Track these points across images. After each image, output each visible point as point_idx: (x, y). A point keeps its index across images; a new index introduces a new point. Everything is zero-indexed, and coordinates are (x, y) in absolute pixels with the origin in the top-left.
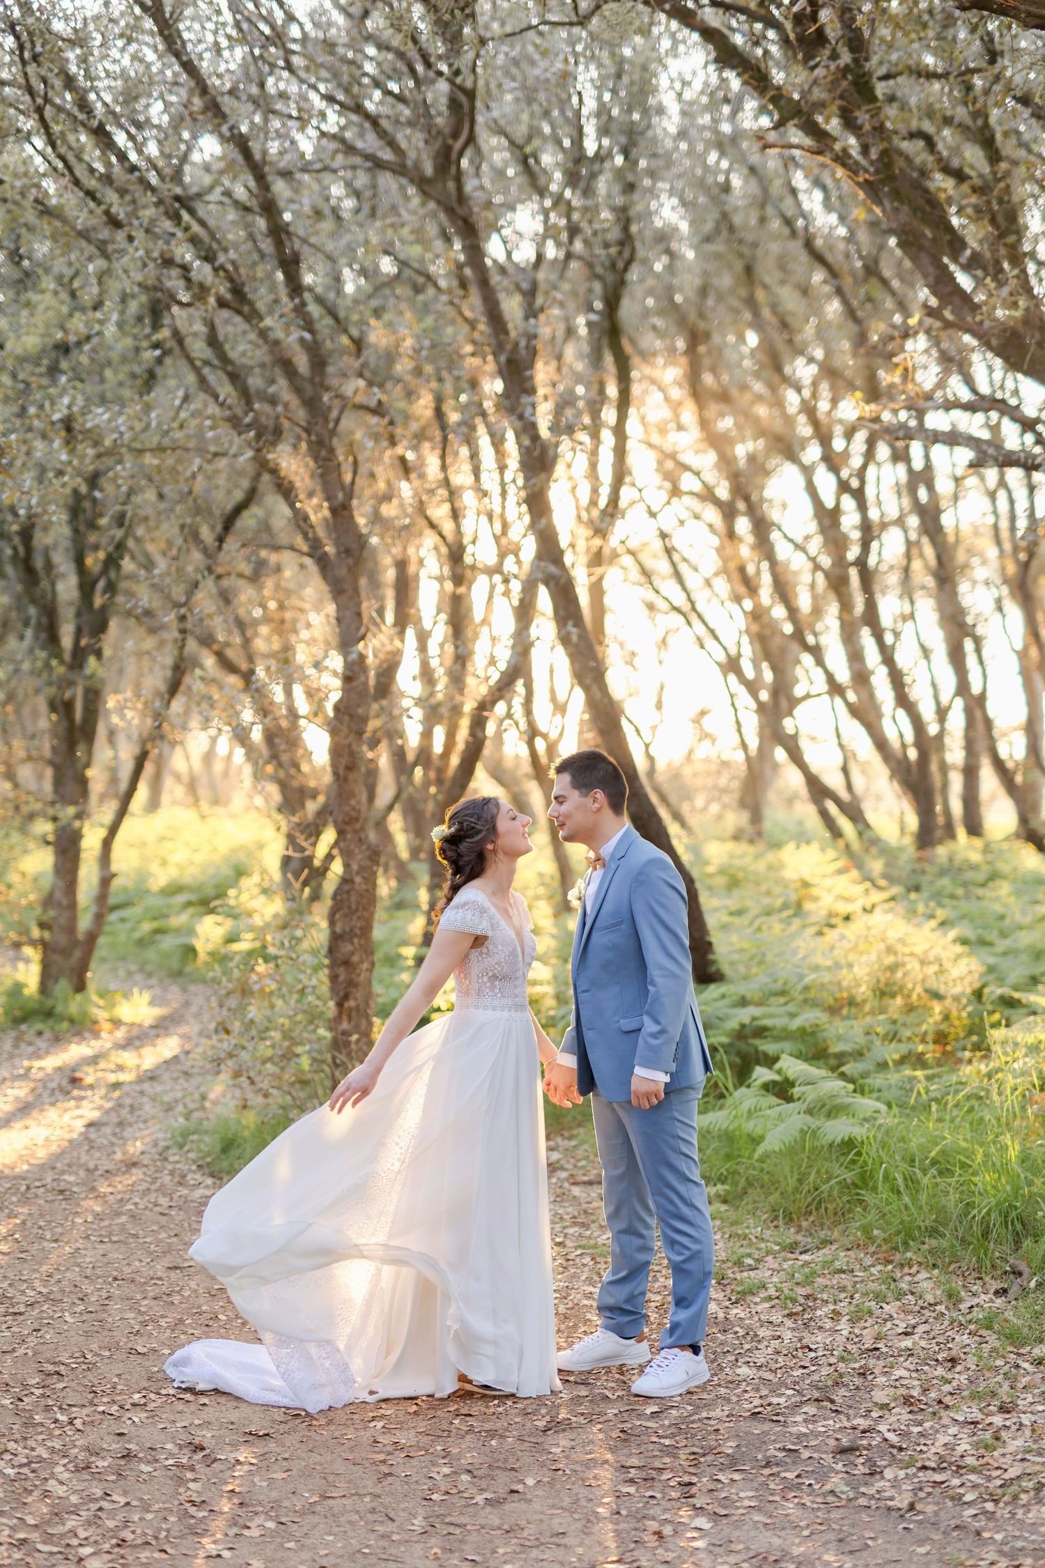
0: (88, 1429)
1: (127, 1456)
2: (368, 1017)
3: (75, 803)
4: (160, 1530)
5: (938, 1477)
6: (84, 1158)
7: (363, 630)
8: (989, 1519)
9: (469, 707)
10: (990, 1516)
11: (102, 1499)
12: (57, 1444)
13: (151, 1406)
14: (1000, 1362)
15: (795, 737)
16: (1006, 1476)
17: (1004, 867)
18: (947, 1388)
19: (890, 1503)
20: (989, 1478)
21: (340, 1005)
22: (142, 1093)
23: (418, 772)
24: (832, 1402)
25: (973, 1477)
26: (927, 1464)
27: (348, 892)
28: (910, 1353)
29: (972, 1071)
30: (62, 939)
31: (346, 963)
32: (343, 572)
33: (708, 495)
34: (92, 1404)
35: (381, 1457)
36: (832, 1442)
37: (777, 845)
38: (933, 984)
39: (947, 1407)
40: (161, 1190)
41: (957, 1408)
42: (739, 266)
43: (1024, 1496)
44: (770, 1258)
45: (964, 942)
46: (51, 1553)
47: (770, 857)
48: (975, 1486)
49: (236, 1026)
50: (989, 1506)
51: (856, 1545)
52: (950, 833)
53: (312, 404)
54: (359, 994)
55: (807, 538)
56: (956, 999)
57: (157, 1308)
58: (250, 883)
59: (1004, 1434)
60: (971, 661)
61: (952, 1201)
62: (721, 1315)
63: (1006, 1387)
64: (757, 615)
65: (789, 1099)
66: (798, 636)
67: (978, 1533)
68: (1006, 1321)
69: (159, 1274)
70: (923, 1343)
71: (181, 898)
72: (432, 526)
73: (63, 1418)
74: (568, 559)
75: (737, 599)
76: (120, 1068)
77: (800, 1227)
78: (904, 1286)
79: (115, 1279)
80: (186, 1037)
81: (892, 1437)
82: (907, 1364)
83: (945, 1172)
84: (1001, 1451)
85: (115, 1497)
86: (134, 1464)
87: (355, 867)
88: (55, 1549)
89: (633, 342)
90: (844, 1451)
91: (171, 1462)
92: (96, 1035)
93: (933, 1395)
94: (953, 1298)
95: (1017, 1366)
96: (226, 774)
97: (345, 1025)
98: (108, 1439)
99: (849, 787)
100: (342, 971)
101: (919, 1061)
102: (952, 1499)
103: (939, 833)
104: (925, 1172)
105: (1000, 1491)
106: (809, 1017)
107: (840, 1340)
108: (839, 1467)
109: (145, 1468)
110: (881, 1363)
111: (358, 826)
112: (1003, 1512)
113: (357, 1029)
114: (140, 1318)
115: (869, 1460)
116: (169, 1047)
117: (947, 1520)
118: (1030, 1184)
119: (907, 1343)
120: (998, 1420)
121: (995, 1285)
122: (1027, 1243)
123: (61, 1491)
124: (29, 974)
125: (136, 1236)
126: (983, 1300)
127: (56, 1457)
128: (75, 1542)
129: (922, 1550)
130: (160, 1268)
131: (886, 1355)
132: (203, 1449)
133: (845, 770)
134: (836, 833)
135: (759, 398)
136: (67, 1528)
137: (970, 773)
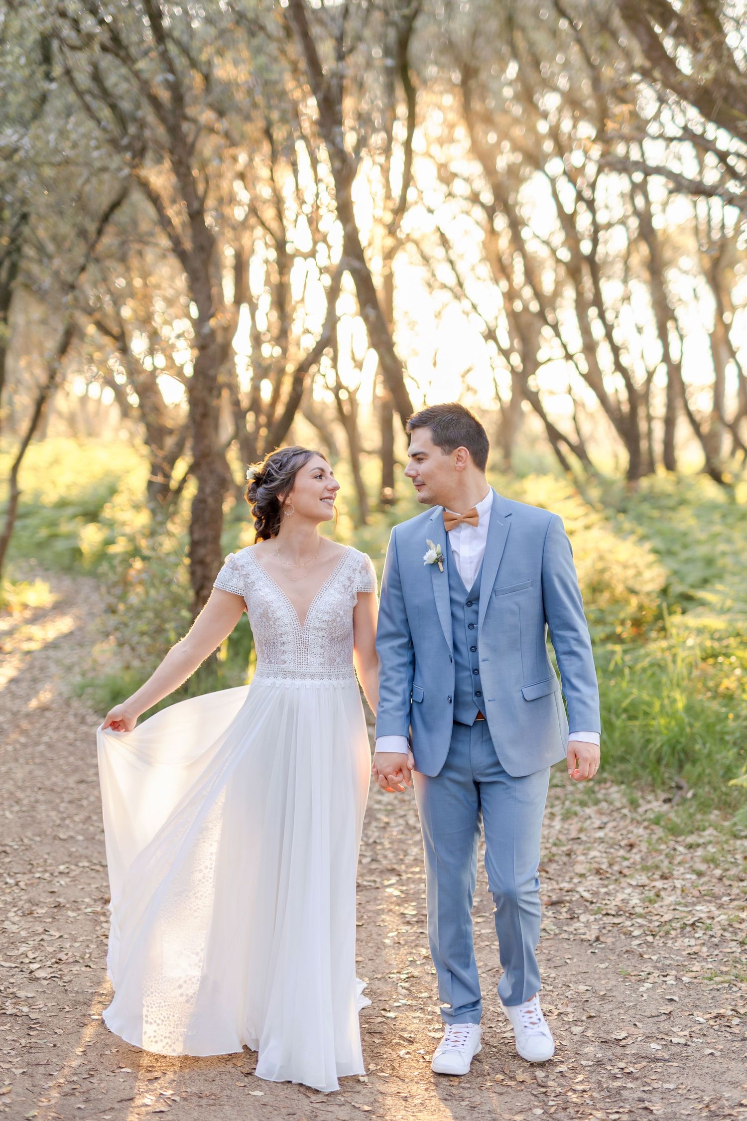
0: (29, 889)
1: (58, 906)
4: (85, 953)
5: (616, 920)
6: (9, 704)
7: (212, 310)
8: (648, 947)
9: (290, 368)
10: (650, 945)
11: (42, 933)
12: (9, 898)
13: (72, 874)
14: (663, 847)
15: (536, 394)
16: (663, 920)
17: (690, 495)
18: (626, 863)
19: (583, 937)
20: (650, 921)
22: (48, 658)
23: (250, 417)
24: (547, 872)
25: (640, 920)
26: (609, 912)
27: (201, 509)
28: (601, 841)
29: (656, 647)
31: (203, 562)
32: (197, 264)
33: (475, 198)
34: (30, 872)
36: (545, 899)
37: (521, 476)
38: (631, 583)
39: (625, 876)
40: (69, 727)
41: (632, 876)
42: (503, 15)
43: (673, 933)
45: (655, 551)
46: (11, 967)
47: (517, 486)
48: (641, 926)
49: (121, 607)
50: (650, 939)
51: (558, 963)
52: (651, 469)
53: (174, 131)
55: (552, 234)
56: (648, 594)
57: (72, 809)
58: (120, 499)
59: (663, 893)
60: (673, 336)
61: (637, 739)
63: (666, 863)
64: (511, 296)
66: (541, 315)
67: (641, 956)
68: (669, 819)
70: (611, 834)
71: (70, 511)
72: (263, 224)
73: (11, 881)
74: (367, 254)
75: (496, 281)
76: (30, 639)
78: (600, 796)
79: (40, 789)
80: (78, 618)
81: (587, 895)
82: (600, 848)
83: (632, 718)
84: (660, 904)
85: (52, 932)
86: (64, 911)
87: (208, 490)
88: (14, 965)
89: (419, 74)
90: (553, 904)
91: (89, 910)
92: (10, 614)
93: (616, 868)
94: (634, 804)
95: (675, 849)
96: (97, 413)
98: (45, 895)
99: (578, 431)
100: (199, 570)
101: (618, 639)
102: (625, 934)
103: (643, 467)
104: (618, 716)
105: (657, 929)
107: (554, 832)
108: (550, 914)
109: (71, 914)
110: (582, 847)
112: (659, 942)
114: (60, 815)
115: (570, 909)
116: (64, 624)
117: (621, 946)
118: (691, 726)
119: (601, 834)
120: (659, 884)
121: (664, 796)
122: (688, 767)
123: (14, 928)
125: (52, 760)
126: (655, 805)
127: (9, 907)
128: (27, 960)
129: (603, 966)
130: (71, 781)
131: (586, 842)
133: (575, 420)
134: (567, 467)
135: (516, 121)
136: (20, 952)
137: (670, 423)
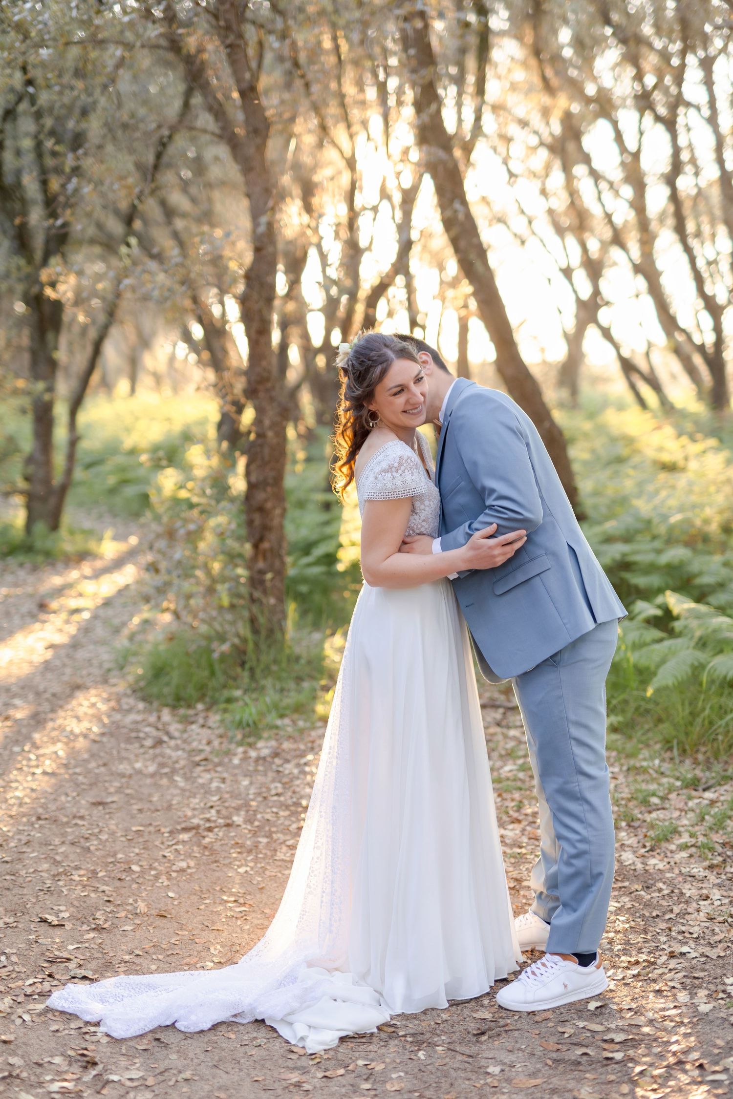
2: (280, 557)
3: (44, 378)
7: (270, 204)
21: (256, 546)
27: (261, 446)
30: (40, 490)
31: (261, 509)
32: (251, 151)
35: (295, 1077)
44: (673, 796)
49: (165, 565)
54: (272, 536)
57: (73, 857)
62: (639, 866)
65: (672, 633)
69: (83, 812)
77: (696, 762)
79: (39, 818)
87: (267, 422)
91: (56, 1086)
97: (261, 565)
99: (650, 365)
100: (257, 518)
106: (677, 554)
111: (269, 385)
113: (271, 568)
116: (123, 574)
124: (18, 517)
132: (95, 1064)
133: (647, 354)
134: (642, 402)
